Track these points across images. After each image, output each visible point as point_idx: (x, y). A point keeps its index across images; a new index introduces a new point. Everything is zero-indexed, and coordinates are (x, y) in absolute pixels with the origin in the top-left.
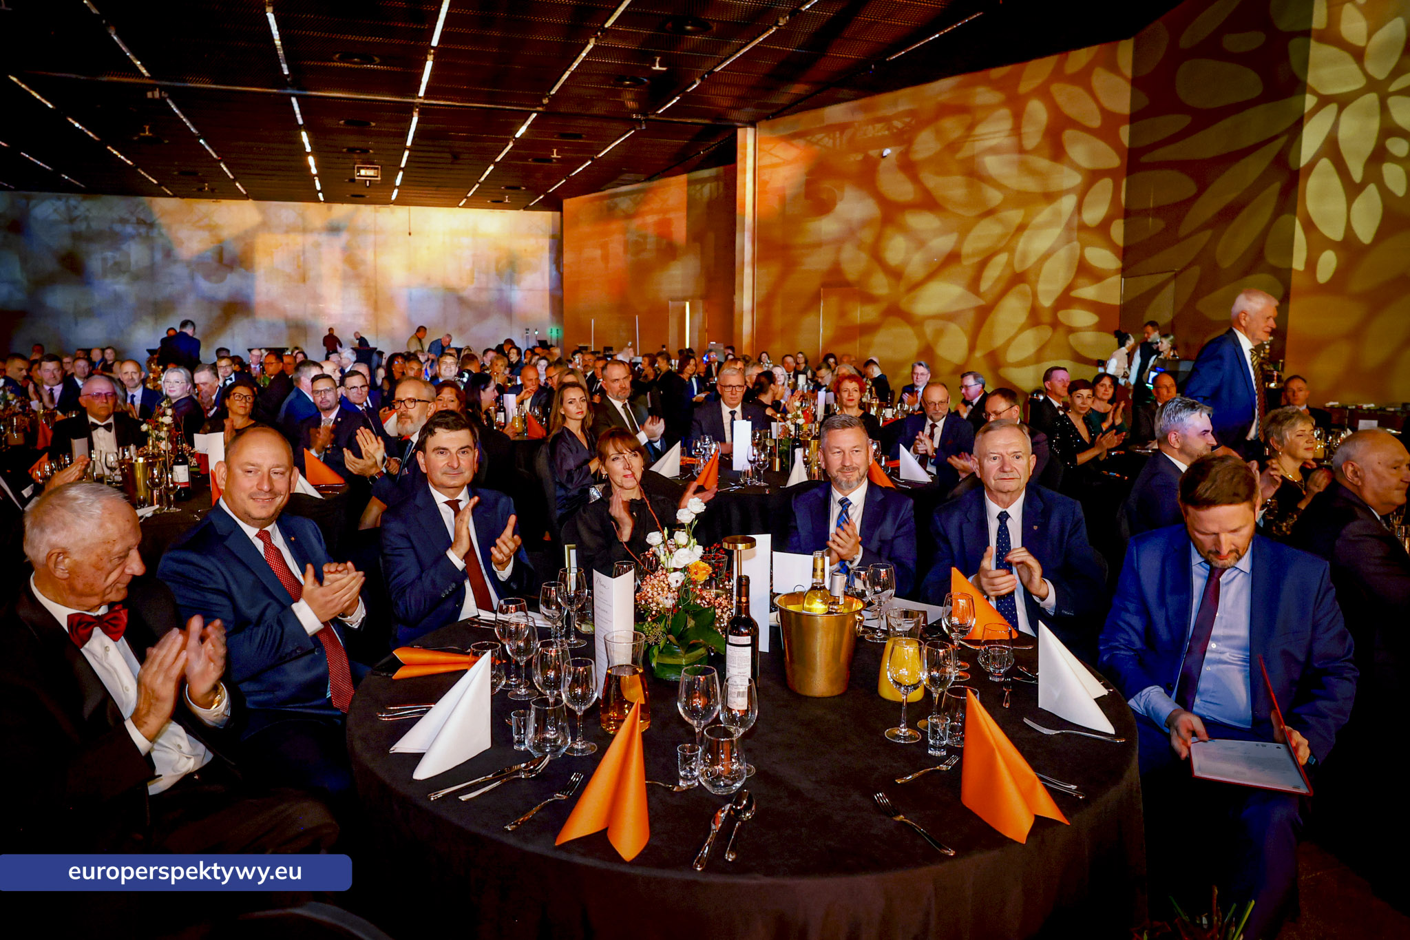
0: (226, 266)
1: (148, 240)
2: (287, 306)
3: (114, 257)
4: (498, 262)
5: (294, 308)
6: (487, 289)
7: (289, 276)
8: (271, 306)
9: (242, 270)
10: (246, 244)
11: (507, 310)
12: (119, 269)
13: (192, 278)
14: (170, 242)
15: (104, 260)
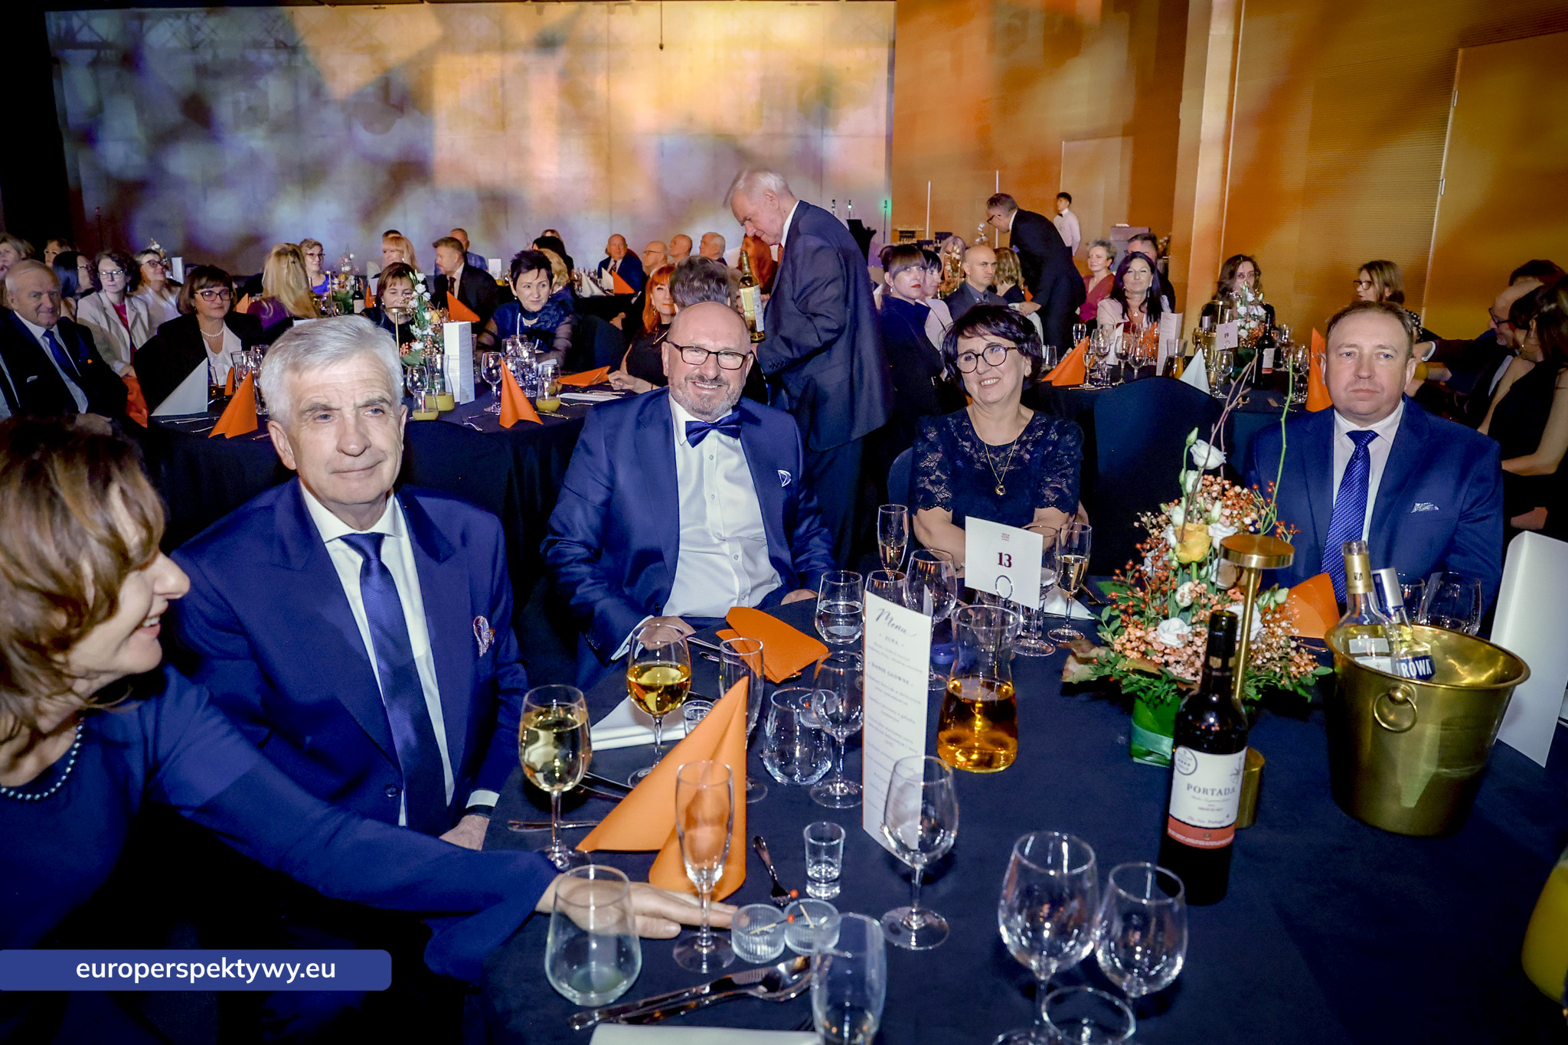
0: (393, 106)
1: (291, 72)
2: (480, 167)
3: (248, 100)
4: (801, 90)
5: (489, 169)
6: (783, 136)
7: (483, 121)
8: (457, 167)
9: (416, 113)
10: (421, 72)
11: (814, 167)
12: (254, 115)
13: (350, 128)
14: (319, 74)
15: (236, 103)
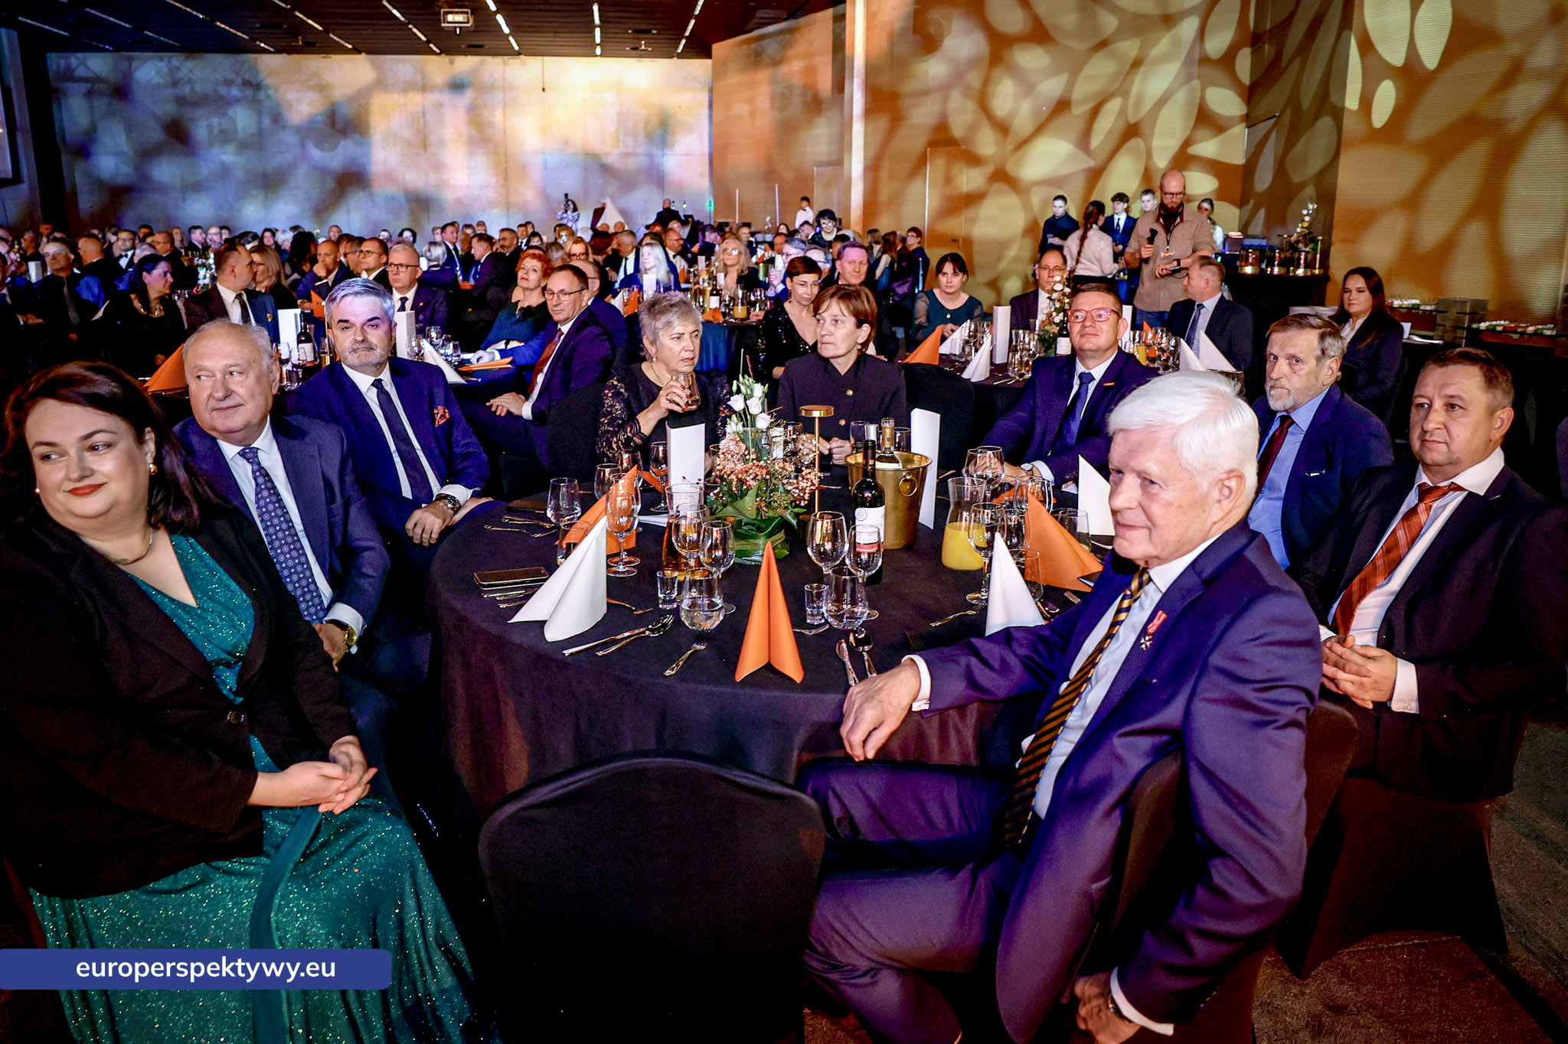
0: (339, 131)
1: (255, 104)
2: (407, 177)
3: (220, 124)
4: (647, 122)
5: (415, 178)
6: (634, 154)
7: (409, 143)
8: (389, 177)
9: (357, 136)
10: (360, 105)
11: (657, 178)
12: (226, 137)
13: (303, 146)
14: (278, 105)
15: (210, 127)
